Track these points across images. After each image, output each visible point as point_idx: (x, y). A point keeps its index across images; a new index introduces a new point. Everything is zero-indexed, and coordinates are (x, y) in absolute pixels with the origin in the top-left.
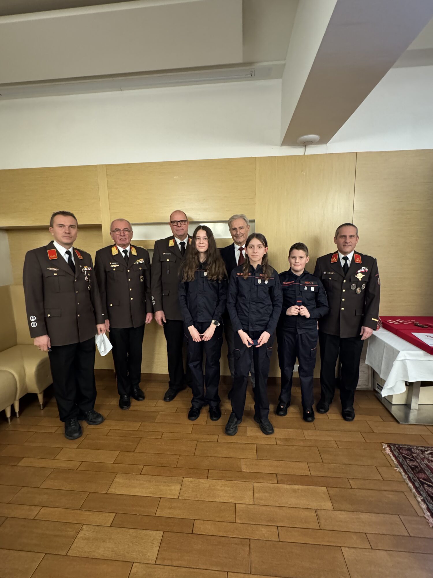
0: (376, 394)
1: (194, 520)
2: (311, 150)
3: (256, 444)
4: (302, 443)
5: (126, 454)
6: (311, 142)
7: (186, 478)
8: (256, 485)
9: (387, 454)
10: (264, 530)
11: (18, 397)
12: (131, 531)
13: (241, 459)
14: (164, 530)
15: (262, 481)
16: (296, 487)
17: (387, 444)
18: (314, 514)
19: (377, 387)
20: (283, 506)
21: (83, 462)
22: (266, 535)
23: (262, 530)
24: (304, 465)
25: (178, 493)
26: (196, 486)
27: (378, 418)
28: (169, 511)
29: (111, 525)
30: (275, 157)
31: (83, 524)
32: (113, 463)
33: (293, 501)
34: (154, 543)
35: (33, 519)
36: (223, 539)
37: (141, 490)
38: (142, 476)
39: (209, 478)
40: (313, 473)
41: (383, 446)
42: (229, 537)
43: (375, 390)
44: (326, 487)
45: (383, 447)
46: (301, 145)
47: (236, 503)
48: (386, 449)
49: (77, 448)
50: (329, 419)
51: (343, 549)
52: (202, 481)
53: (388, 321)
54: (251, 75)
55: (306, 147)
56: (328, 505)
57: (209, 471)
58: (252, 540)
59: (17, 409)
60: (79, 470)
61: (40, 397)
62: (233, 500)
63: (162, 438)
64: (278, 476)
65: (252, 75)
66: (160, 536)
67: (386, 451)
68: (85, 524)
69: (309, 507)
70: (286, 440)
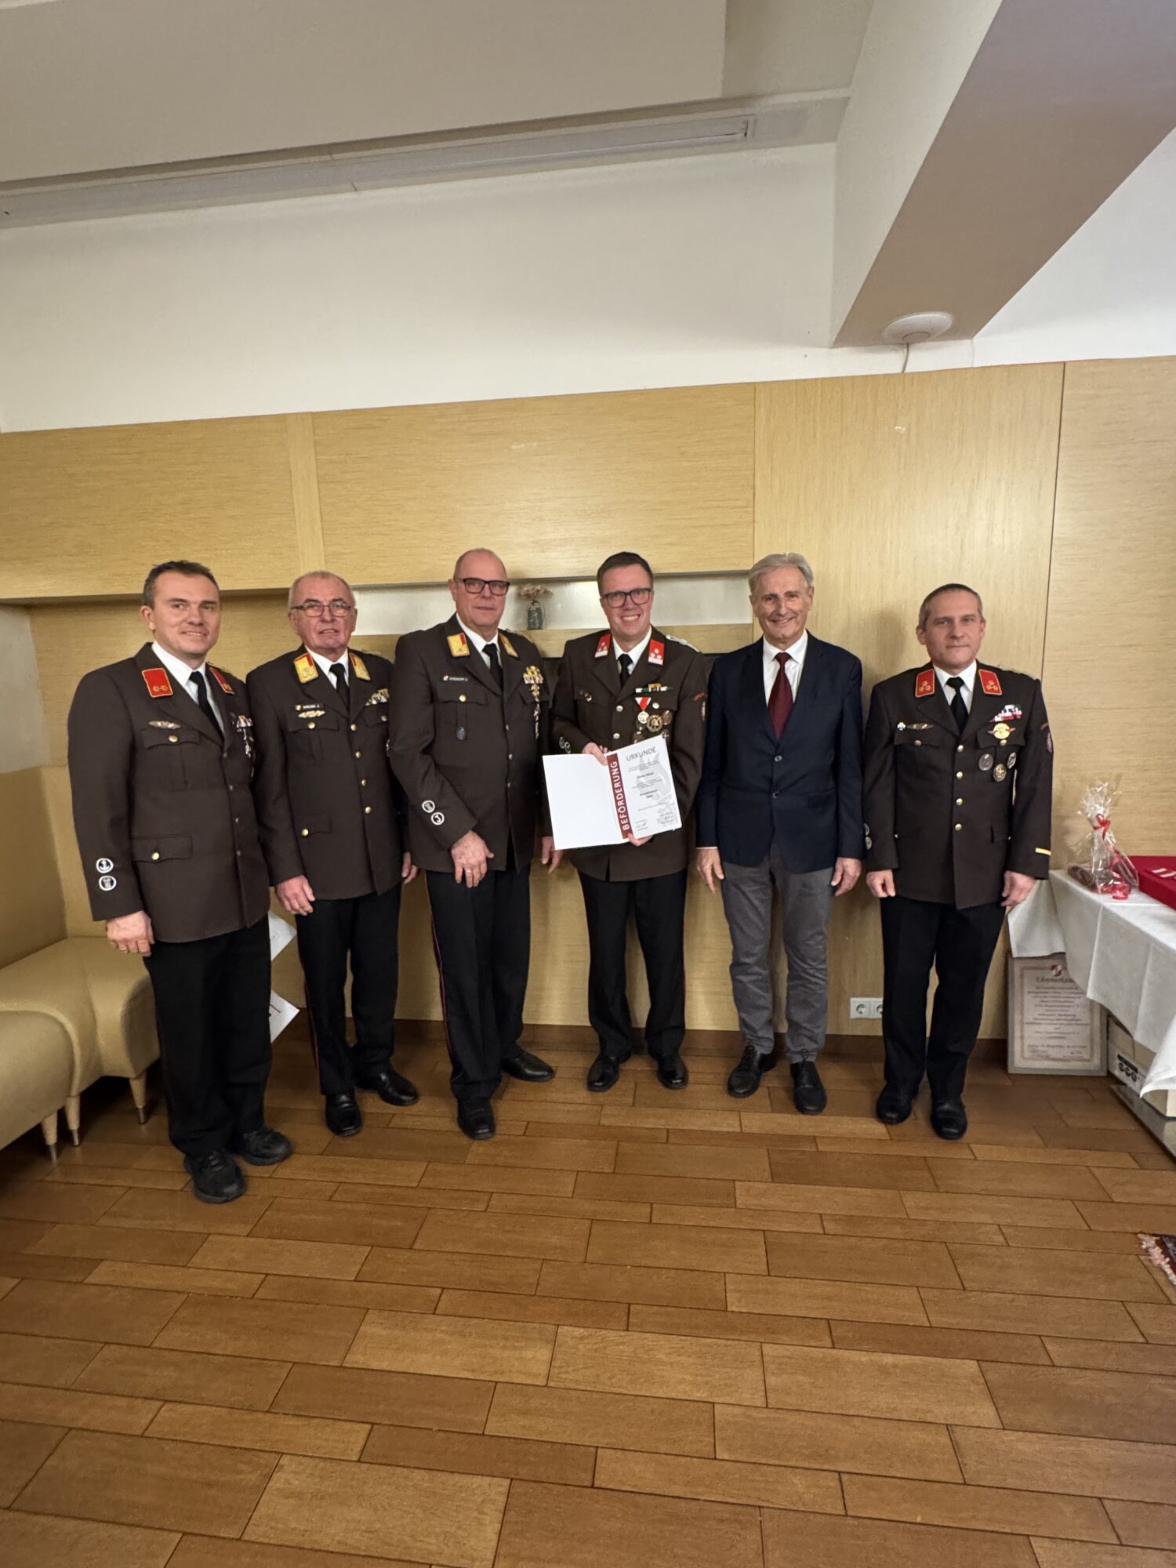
0: (1114, 1087)
1: (597, 1447)
2: (925, 359)
3: (764, 1231)
4: (898, 1231)
5: (390, 1254)
6: (927, 333)
7: (566, 1327)
8: (767, 1348)
9: (1154, 1266)
10: (799, 1482)
11: (78, 1086)
12: (418, 1475)
13: (723, 1275)
14: (513, 1476)
15: (785, 1339)
16: (889, 1359)
17: (1155, 1238)
18: (944, 1440)
19: (1117, 1067)
20: (852, 1412)
21: (270, 1278)
22: (808, 1497)
23: (794, 1484)
24: (908, 1296)
25: (543, 1369)
26: (596, 1350)
27: (1127, 1161)
28: (523, 1421)
29: (360, 1457)
30: (816, 380)
31: (282, 1454)
32: (355, 1281)
33: (882, 1401)
34: (486, 1510)
35: (142, 1436)
36: (682, 1503)
37: (438, 1358)
38: (440, 1318)
39: (630, 1329)
40: (936, 1320)
41: (1144, 1243)
42: (699, 1500)
43: (1110, 1076)
44: (975, 1362)
45: (1144, 1247)
46: (895, 344)
47: (714, 1403)
48: (1151, 1250)
49: (247, 1236)
50: (976, 1159)
51: (1035, 1542)
52: (612, 1335)
53: (1156, 872)
54: (743, 134)
55: (908, 350)
56: (985, 1413)
57: (632, 1307)
58: (766, 1510)
59: (74, 1124)
60: (260, 1299)
61: (138, 1088)
62: (704, 1395)
63: (489, 1210)
64: (832, 1326)
65: (747, 134)
66: (500, 1493)
67: (1150, 1258)
68: (287, 1454)
69: (929, 1419)
70: (850, 1219)
